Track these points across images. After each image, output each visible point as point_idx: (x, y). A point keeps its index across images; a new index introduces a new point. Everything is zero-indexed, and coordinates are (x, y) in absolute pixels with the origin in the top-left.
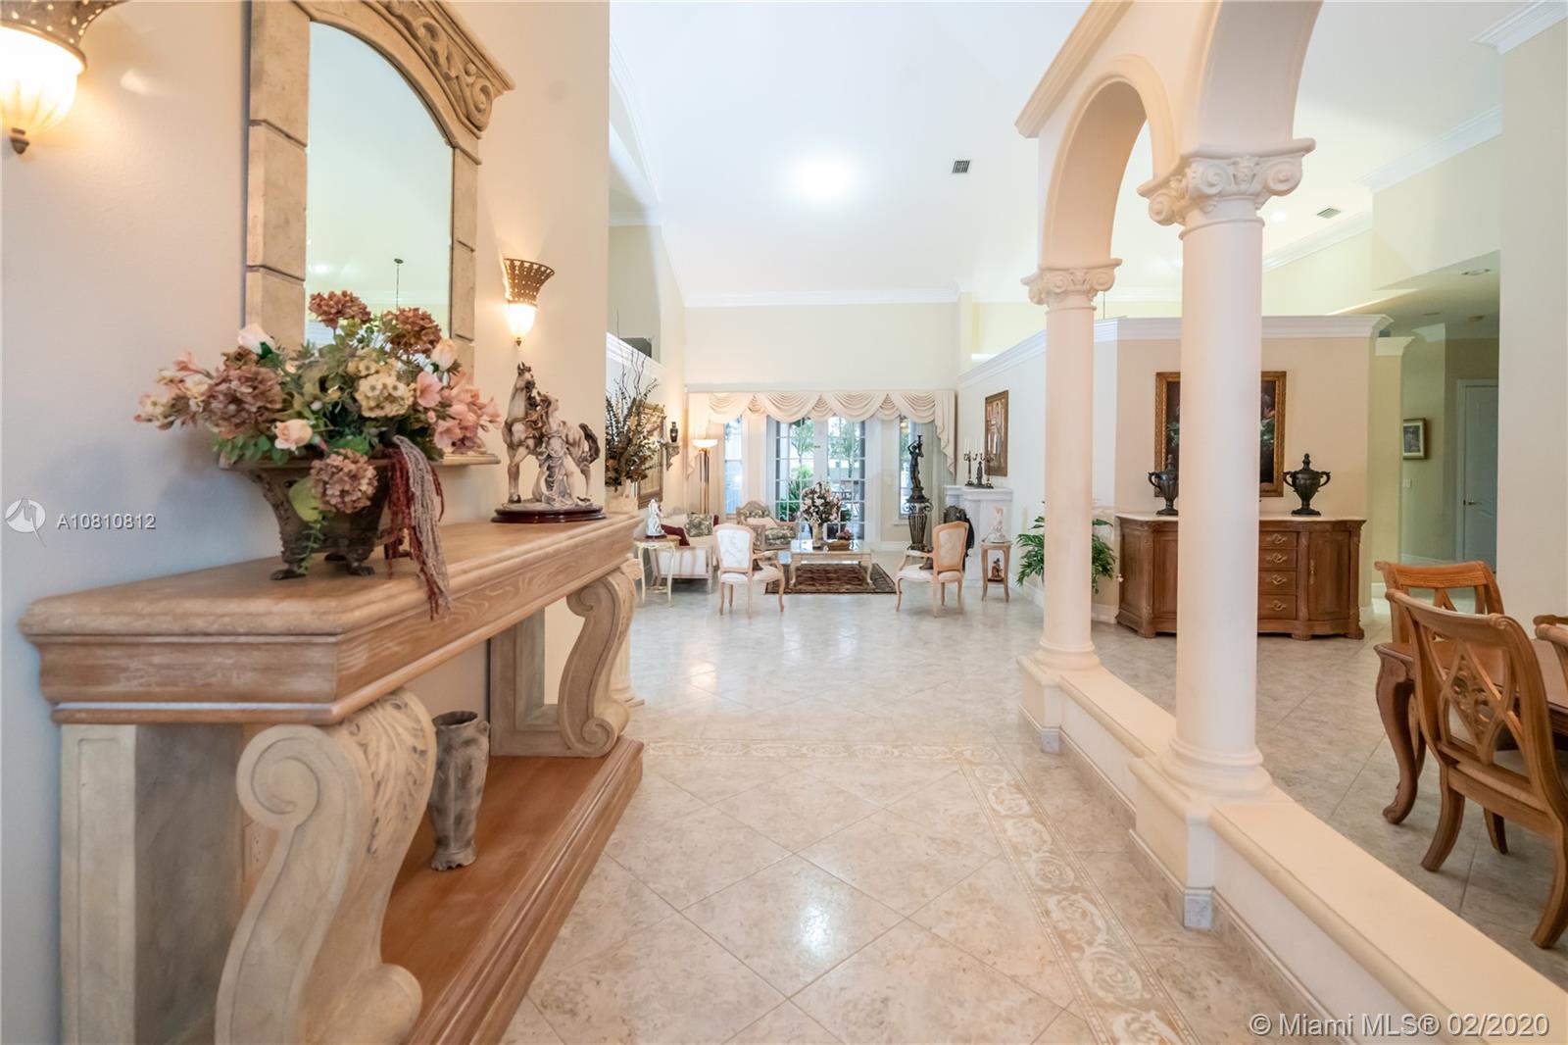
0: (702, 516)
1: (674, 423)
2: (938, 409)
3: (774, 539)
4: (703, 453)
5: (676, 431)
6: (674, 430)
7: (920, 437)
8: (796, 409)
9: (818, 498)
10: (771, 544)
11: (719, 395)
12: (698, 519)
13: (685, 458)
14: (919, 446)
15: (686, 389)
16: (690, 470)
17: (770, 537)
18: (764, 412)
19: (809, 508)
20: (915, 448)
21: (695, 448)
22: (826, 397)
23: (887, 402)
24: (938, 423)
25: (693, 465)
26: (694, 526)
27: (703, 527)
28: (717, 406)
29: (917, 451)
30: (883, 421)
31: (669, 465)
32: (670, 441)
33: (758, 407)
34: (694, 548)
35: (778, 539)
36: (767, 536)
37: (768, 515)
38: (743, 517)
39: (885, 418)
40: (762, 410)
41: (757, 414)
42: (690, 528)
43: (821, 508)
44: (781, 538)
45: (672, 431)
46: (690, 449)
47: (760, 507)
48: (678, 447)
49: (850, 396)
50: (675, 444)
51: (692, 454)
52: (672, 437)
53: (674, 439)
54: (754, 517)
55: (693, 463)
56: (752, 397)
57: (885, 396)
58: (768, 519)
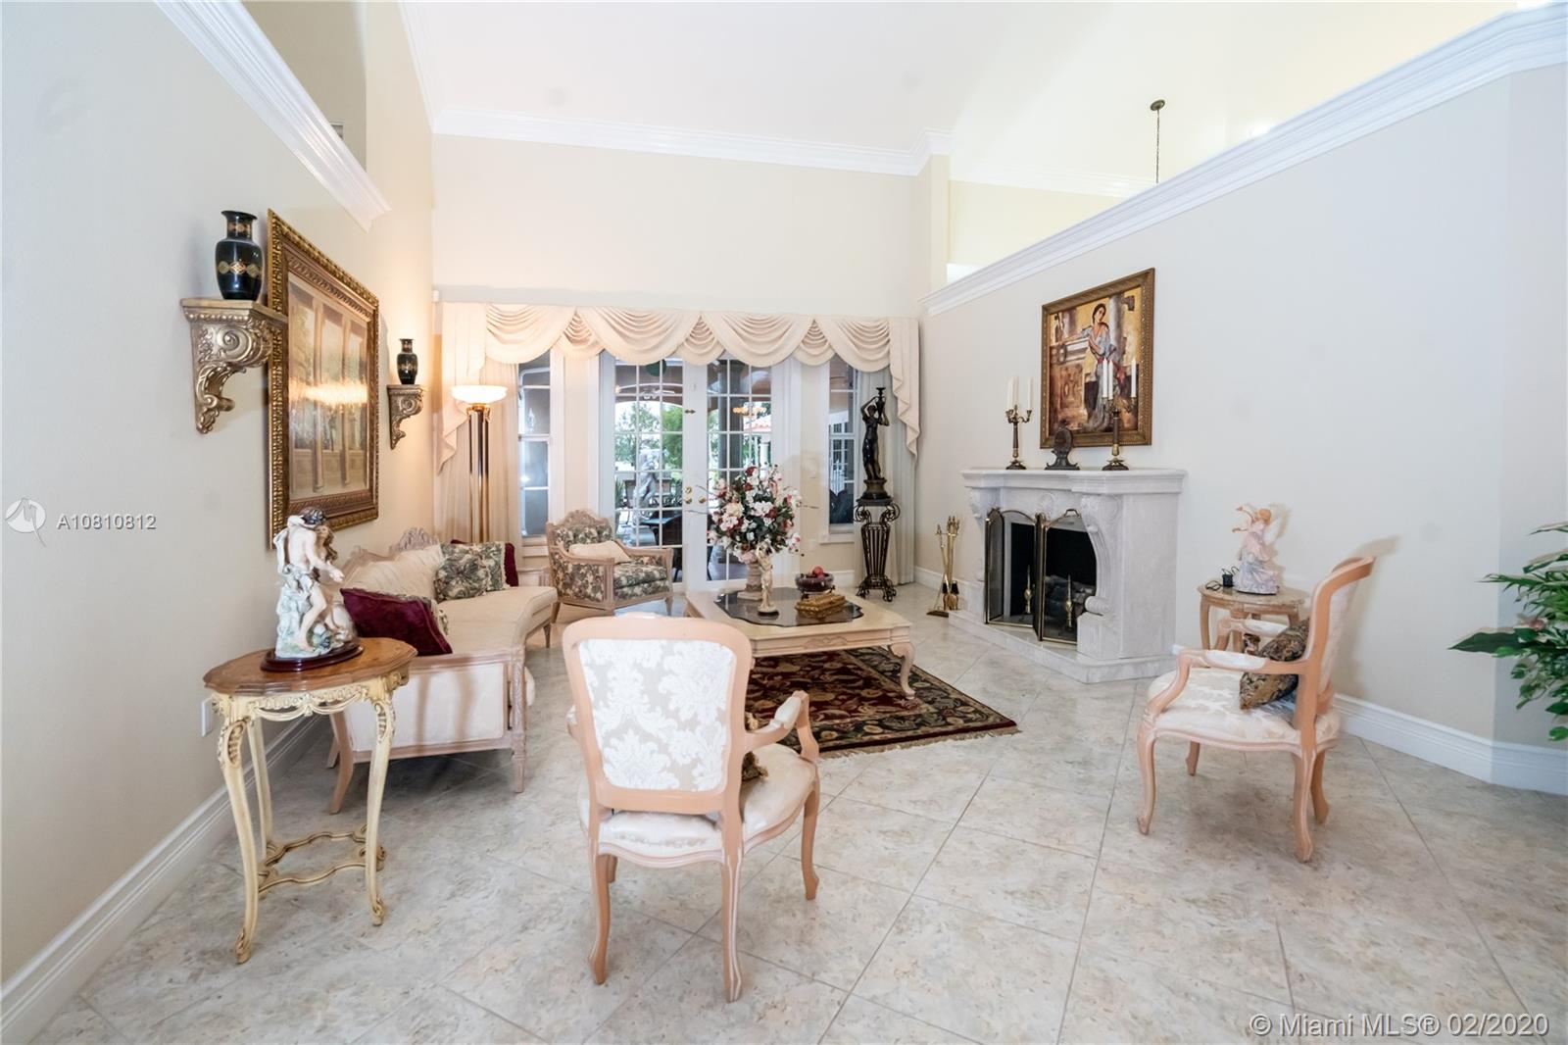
0: (477, 548)
1: (407, 342)
2: (894, 346)
3: (630, 586)
4: (475, 416)
5: (413, 360)
6: (407, 358)
7: (881, 390)
8: (657, 340)
9: (758, 499)
10: (624, 596)
11: (503, 307)
12: (468, 556)
13: (435, 430)
14: (880, 407)
15: (436, 293)
16: (446, 454)
17: (624, 581)
18: (596, 343)
19: (741, 522)
20: (872, 409)
21: (457, 405)
22: (709, 321)
23: (814, 334)
24: (895, 371)
25: (454, 445)
26: (459, 573)
27: (481, 573)
28: (501, 325)
29: (876, 415)
30: (803, 365)
31: (395, 438)
32: (397, 382)
33: (584, 335)
34: (464, 661)
35: (638, 584)
36: (616, 581)
37: (608, 537)
38: (561, 544)
39: (811, 362)
40: (592, 340)
41: (582, 347)
42: (449, 578)
43: (768, 522)
44: (644, 582)
45: (402, 359)
46: (447, 411)
47: (594, 523)
48: (417, 396)
49: (752, 321)
50: (408, 389)
51: (452, 420)
52: (401, 373)
53: (408, 378)
54: (583, 541)
55: (452, 440)
56: (569, 315)
57: (809, 325)
58: (610, 544)
